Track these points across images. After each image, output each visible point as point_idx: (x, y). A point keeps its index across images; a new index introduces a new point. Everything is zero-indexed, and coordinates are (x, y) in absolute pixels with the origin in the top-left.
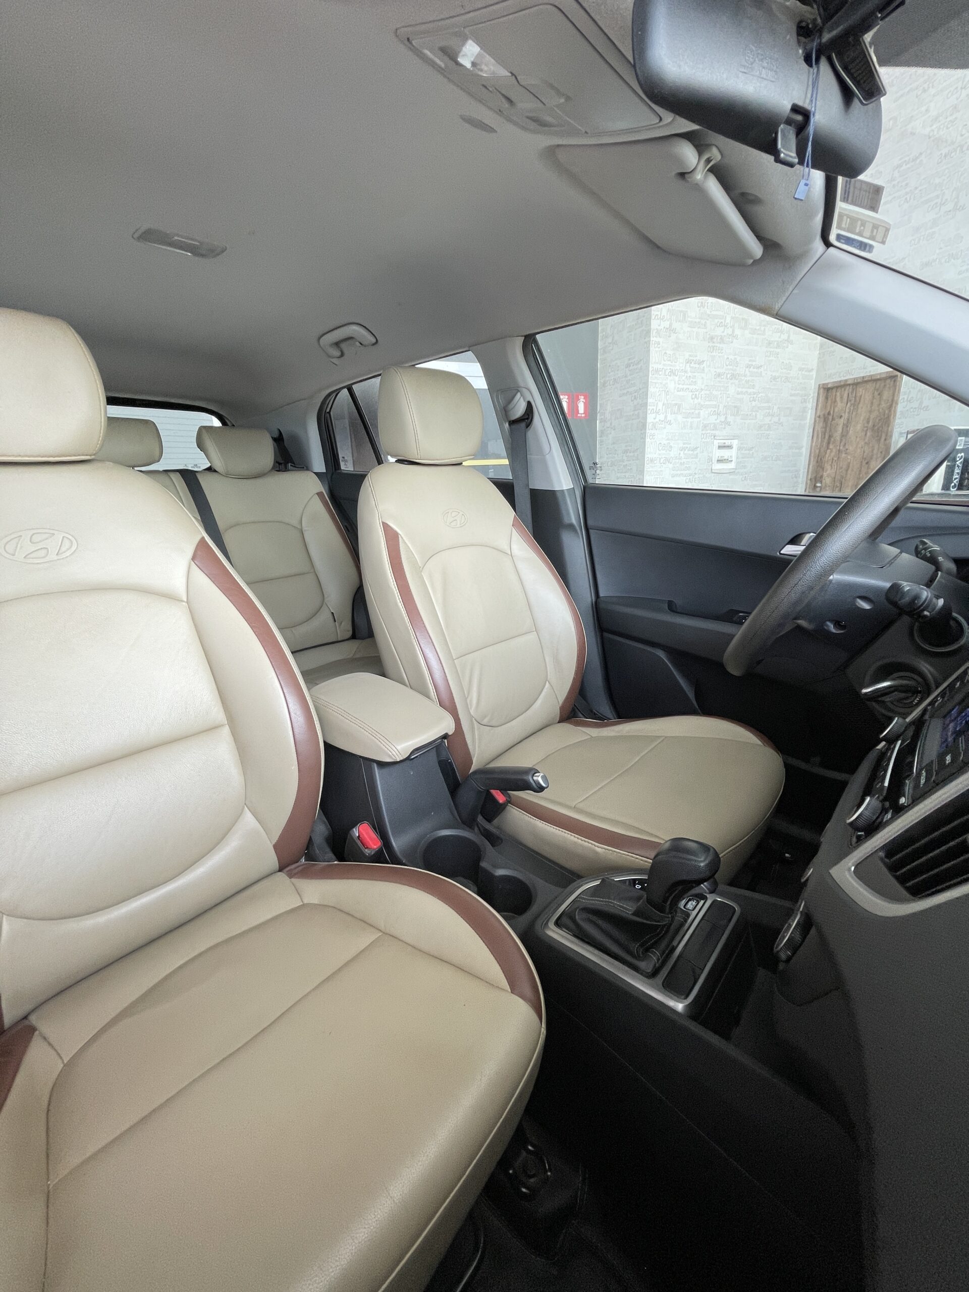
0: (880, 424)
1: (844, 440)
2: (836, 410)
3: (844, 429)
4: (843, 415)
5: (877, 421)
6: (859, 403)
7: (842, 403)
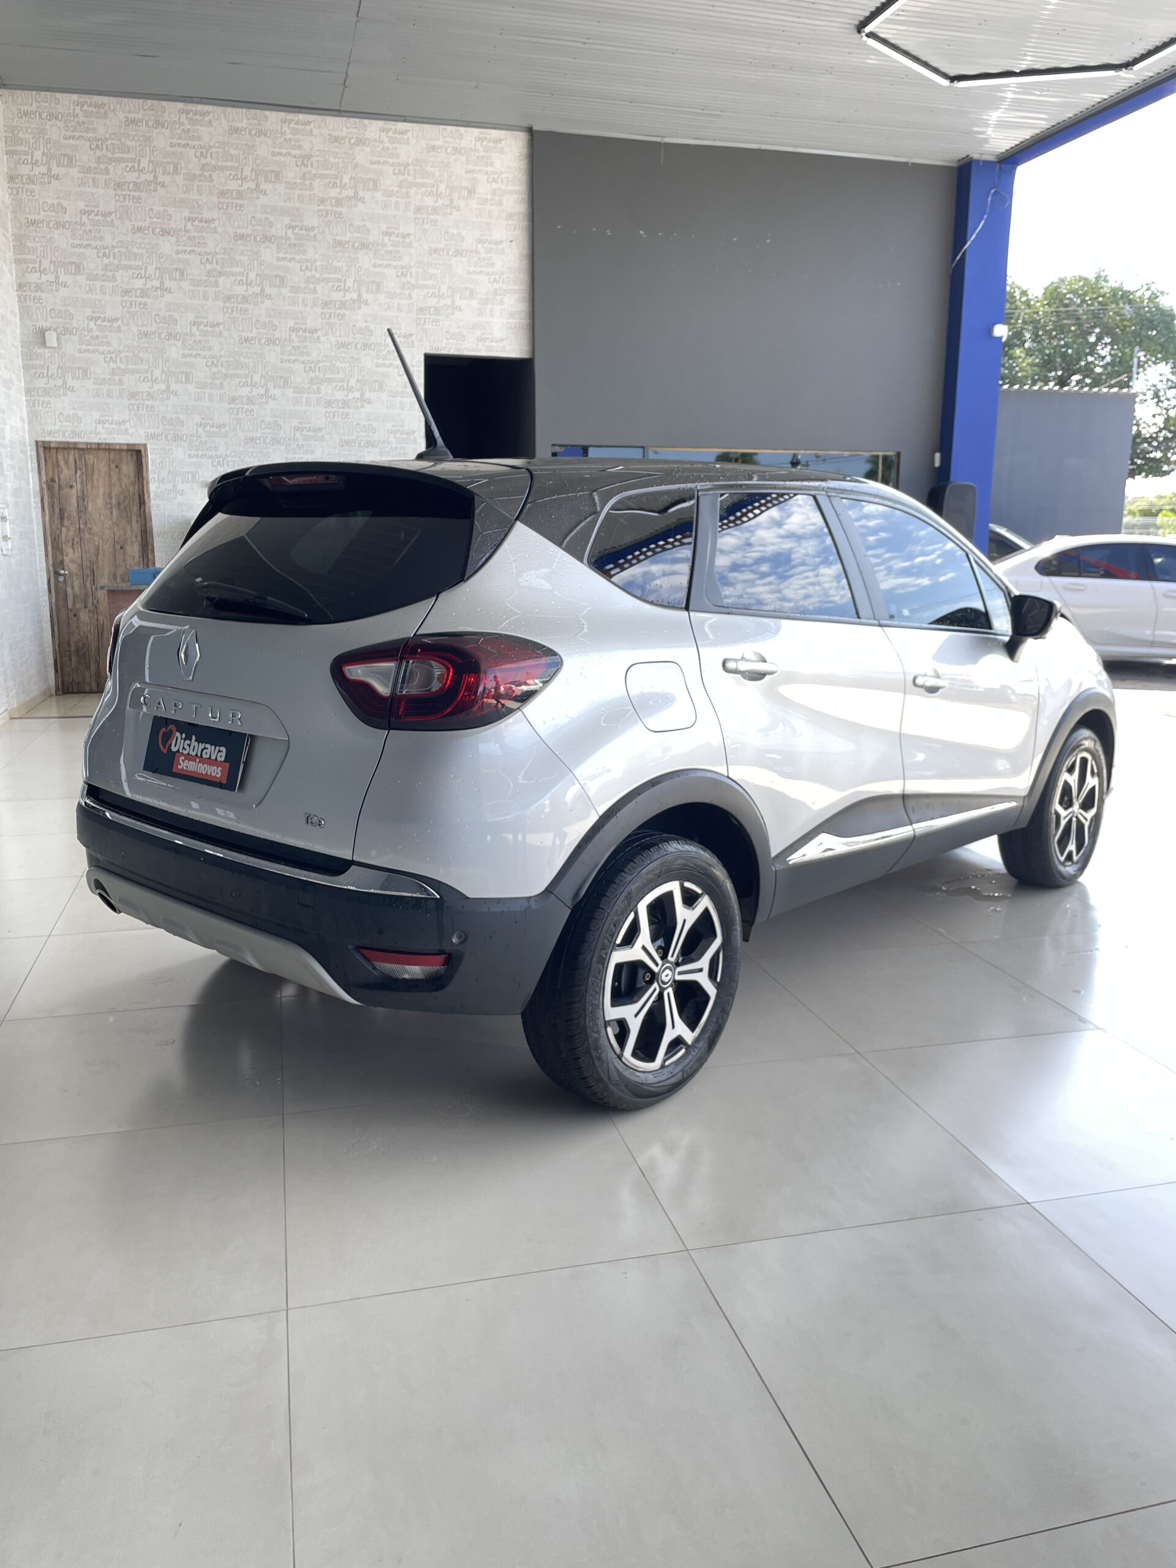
0: (126, 503)
1: (83, 517)
2: (62, 477)
3: (81, 502)
4: (74, 484)
5: (122, 498)
6: (93, 474)
7: (68, 469)
